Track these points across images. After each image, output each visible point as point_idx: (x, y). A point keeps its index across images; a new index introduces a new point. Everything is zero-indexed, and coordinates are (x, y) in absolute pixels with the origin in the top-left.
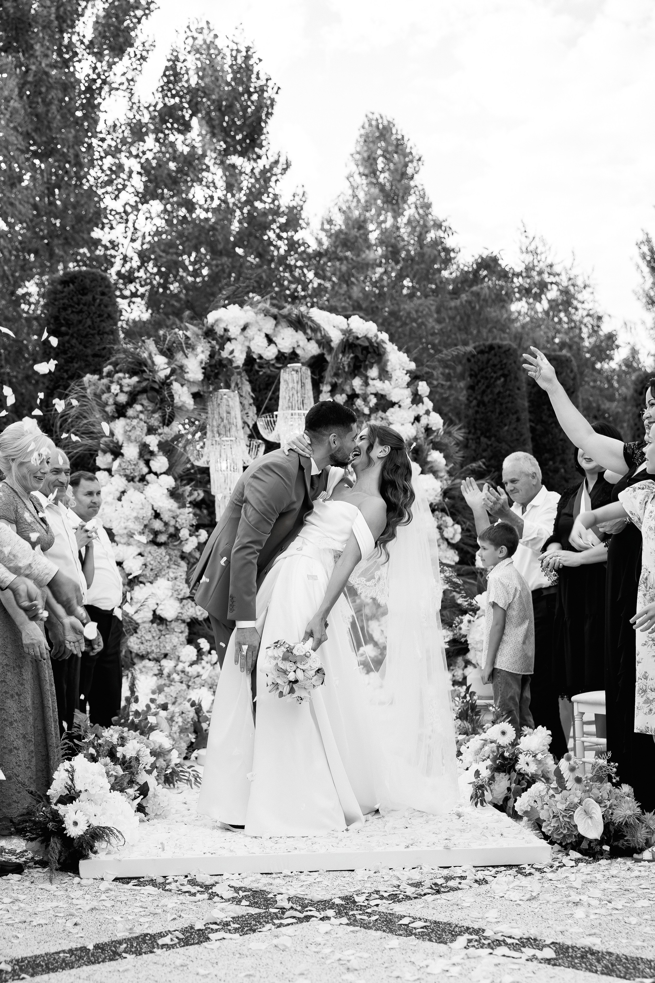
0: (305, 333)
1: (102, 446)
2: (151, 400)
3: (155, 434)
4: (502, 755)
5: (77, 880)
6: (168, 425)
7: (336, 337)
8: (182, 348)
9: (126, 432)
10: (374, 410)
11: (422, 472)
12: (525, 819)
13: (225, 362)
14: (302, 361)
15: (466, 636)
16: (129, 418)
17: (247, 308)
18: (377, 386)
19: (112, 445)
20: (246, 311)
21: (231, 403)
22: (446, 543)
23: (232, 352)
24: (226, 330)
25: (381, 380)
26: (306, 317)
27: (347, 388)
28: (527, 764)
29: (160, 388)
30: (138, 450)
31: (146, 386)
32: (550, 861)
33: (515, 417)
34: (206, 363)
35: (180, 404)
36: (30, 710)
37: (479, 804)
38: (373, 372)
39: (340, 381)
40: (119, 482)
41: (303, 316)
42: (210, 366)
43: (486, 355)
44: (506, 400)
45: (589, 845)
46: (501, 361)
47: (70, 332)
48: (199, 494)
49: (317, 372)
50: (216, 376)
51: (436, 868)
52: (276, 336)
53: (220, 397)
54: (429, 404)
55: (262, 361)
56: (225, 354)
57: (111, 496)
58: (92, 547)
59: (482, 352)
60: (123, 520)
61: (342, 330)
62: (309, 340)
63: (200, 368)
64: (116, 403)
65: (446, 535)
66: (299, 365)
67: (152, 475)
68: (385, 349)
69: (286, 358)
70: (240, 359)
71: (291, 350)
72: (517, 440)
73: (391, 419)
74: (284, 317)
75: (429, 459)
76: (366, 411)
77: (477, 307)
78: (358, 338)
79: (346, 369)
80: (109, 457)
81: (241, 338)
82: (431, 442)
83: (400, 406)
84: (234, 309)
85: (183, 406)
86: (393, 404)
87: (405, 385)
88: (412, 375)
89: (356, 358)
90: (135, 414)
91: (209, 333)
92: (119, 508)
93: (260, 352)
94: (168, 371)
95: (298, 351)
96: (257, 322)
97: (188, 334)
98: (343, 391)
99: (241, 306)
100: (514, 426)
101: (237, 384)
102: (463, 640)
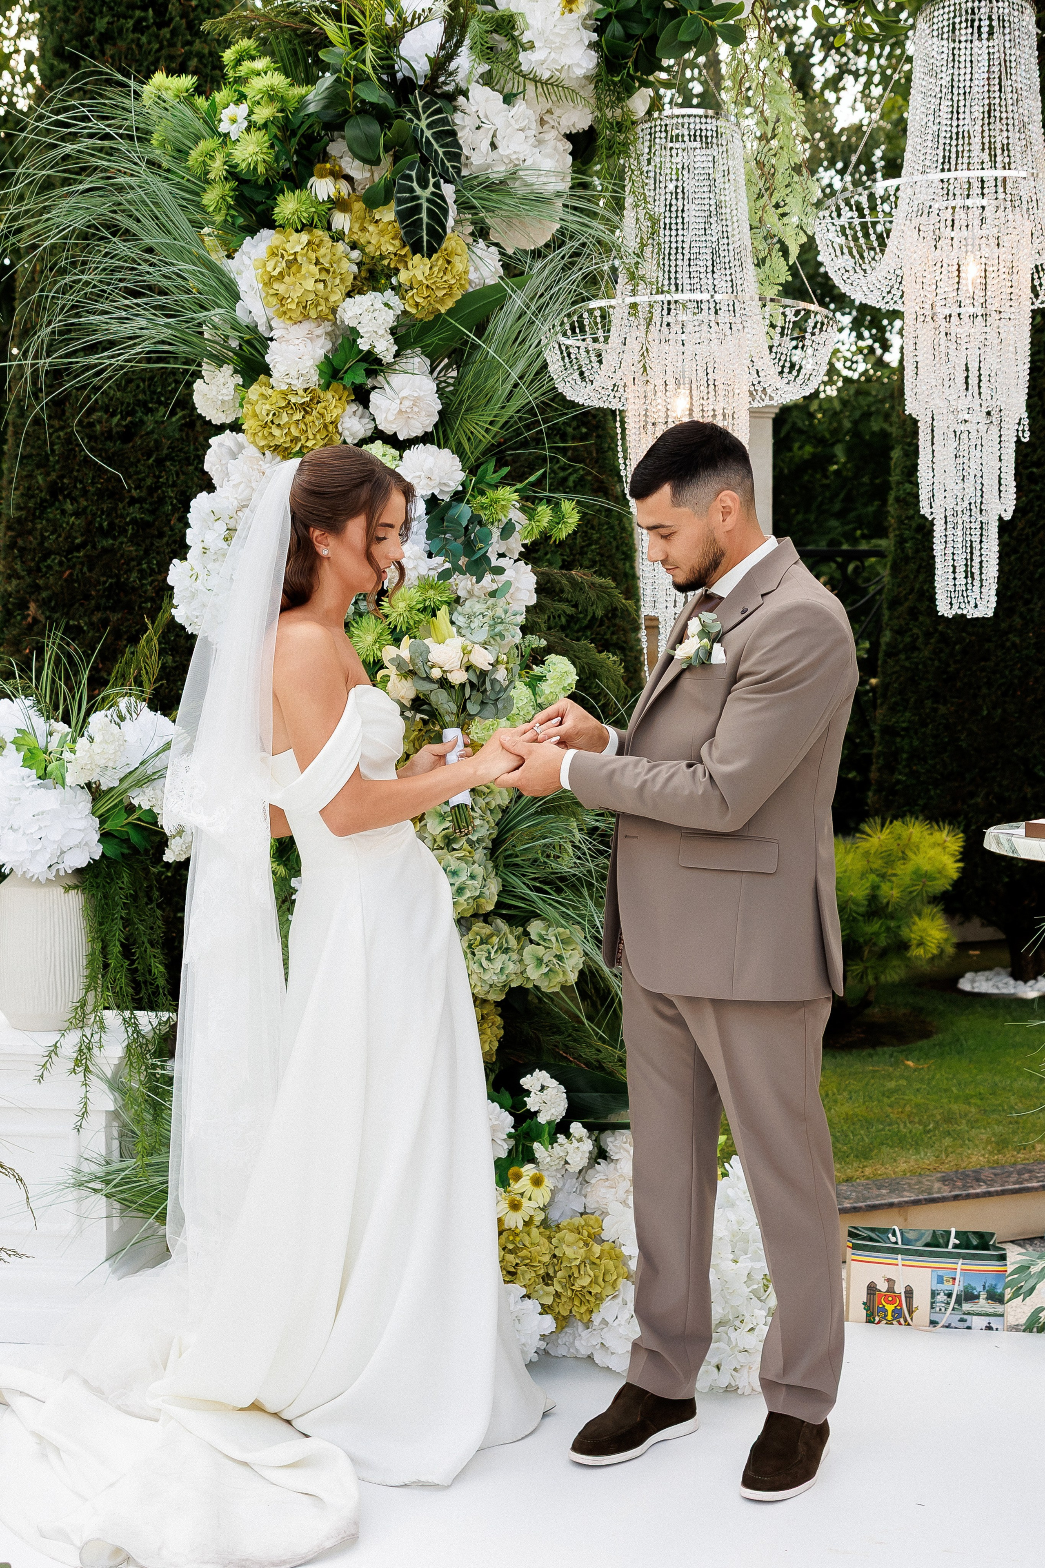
1: (207, 341)
2: (366, 155)
3: (384, 289)
6: (431, 251)
9: (270, 281)
19: (234, 337)
30: (318, 353)
35: (498, 172)
48: (559, 518)
64: (232, 173)
67: (379, 443)
80: (231, 381)
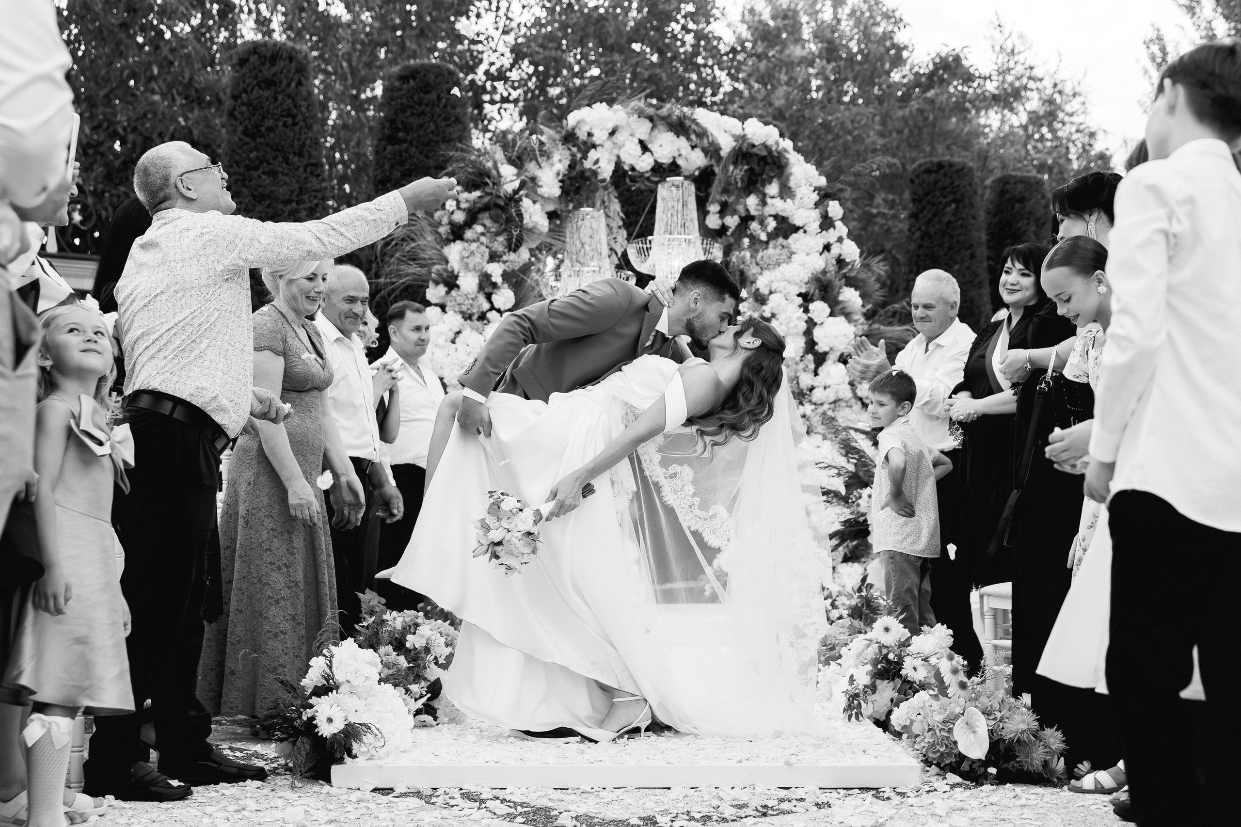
0: (688, 139)
1: (433, 275)
2: (495, 220)
3: (499, 262)
4: (885, 657)
5: (327, 788)
6: (515, 251)
7: (727, 145)
8: (535, 155)
9: (462, 258)
10: (772, 236)
11: (832, 314)
12: (905, 736)
13: (588, 174)
14: (686, 174)
15: (864, 515)
16: (467, 241)
17: (617, 107)
18: (777, 205)
19: (445, 275)
20: (615, 112)
21: (595, 225)
22: (859, 403)
23: (597, 162)
24: (590, 135)
25: (782, 198)
26: (689, 119)
27: (741, 209)
28: (915, 669)
29: (507, 204)
30: (477, 281)
31: (489, 201)
32: (919, 784)
33: (968, 252)
34: (564, 175)
35: (530, 225)
36: (301, 585)
37: (853, 718)
38: (773, 189)
39: (731, 199)
40: (452, 319)
41: (685, 117)
42: (570, 178)
43: (934, 175)
44: (958, 232)
45: (970, 766)
46: (952, 183)
47: (409, 138)
49: (703, 189)
50: (577, 191)
51: (773, 788)
52: (651, 142)
53: (581, 217)
54: (841, 229)
55: (635, 174)
56: (588, 164)
57: (443, 338)
58: (398, 391)
59: (928, 171)
60: (456, 367)
61: (733, 136)
62: (693, 147)
63: (556, 181)
64: (451, 223)
65: (860, 393)
66: (681, 178)
67: (494, 312)
68: (787, 159)
69: (664, 169)
70: (606, 171)
71: (671, 160)
72: (971, 282)
73: (794, 247)
74: (663, 119)
75: (841, 298)
76: (763, 237)
77: (931, 118)
78: (753, 146)
79: (739, 185)
80: (442, 289)
81: (608, 145)
82: (845, 276)
83: (805, 232)
84: (601, 108)
85: (534, 227)
86: (796, 229)
87: (812, 205)
88: (822, 192)
89: (751, 171)
90: (475, 237)
91: (570, 138)
92: (452, 352)
93: (632, 162)
94: (516, 184)
95: (680, 162)
96: (629, 125)
97: (543, 139)
98: (734, 212)
99: (610, 103)
100: (967, 264)
101: (603, 202)
102: (861, 519)
